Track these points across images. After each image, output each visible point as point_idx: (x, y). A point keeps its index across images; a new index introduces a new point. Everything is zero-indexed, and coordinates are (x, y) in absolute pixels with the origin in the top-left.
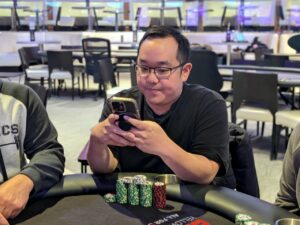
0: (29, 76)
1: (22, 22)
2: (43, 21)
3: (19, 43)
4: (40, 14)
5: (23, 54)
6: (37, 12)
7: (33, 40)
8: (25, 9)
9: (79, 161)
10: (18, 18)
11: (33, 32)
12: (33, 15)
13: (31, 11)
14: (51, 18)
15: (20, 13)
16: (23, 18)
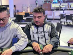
0: (61, 21)
1: (62, 8)
2: (67, 8)
3: (60, 13)
4: (66, 6)
5: (61, 16)
6: (65, 6)
7: (63, 13)
8: (62, 5)
9: (68, 43)
10: (61, 8)
11: (64, 11)
12: (64, 7)
13: (64, 6)
14: (69, 7)
15: (61, 6)
16: (62, 7)
